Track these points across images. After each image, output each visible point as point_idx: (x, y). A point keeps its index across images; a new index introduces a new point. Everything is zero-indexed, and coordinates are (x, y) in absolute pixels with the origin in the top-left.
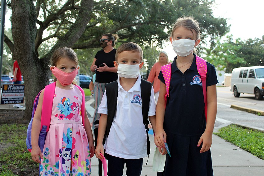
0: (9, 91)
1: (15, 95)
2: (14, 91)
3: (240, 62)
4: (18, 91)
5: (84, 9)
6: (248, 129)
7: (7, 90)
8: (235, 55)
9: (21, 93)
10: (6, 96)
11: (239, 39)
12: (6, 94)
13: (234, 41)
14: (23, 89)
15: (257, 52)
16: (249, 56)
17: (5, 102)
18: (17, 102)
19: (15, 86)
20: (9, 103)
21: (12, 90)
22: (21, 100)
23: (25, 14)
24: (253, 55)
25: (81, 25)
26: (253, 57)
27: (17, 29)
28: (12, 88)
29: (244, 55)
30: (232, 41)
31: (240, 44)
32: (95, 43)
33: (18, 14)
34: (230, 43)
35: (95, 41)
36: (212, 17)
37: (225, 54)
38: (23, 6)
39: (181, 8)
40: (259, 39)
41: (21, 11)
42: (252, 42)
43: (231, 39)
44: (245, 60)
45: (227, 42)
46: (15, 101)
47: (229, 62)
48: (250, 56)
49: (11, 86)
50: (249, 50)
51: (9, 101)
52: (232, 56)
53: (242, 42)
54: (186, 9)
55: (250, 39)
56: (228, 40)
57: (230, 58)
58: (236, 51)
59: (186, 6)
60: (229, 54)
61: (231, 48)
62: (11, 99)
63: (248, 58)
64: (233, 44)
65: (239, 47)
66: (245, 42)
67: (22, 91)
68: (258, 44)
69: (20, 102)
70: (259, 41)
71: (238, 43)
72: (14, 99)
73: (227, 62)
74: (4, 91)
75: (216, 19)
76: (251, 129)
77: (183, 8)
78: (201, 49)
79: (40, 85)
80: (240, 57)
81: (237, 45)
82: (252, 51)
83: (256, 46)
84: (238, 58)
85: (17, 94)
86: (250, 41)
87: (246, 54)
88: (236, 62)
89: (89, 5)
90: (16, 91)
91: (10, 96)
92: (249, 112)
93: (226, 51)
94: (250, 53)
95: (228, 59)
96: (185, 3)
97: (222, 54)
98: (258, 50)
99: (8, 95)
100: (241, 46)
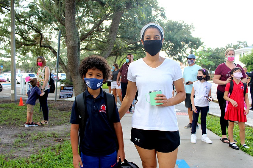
0: (64, 90)
1: (68, 93)
2: (67, 90)
3: (210, 64)
4: (69, 90)
5: (110, 39)
6: (212, 115)
7: (63, 90)
8: (207, 59)
9: (71, 92)
10: (62, 93)
11: (210, 48)
12: (62, 92)
13: (206, 49)
14: (72, 89)
15: (222, 57)
16: (216, 60)
17: (61, 97)
18: (69, 97)
19: (68, 87)
20: (64, 98)
21: (66, 89)
22: (71, 96)
23: (75, 45)
24: (220, 59)
25: (109, 49)
26: (220, 61)
27: (71, 53)
28: (66, 88)
29: (213, 59)
30: (205, 50)
31: (210, 51)
32: (112, 54)
33: (72, 45)
34: (204, 51)
35: (113, 52)
36: (191, 36)
37: (201, 58)
38: (74, 40)
39: (170, 32)
40: (223, 48)
41: (73, 43)
42: (219, 50)
43: (204, 48)
44: (214, 62)
45: (202, 50)
46: (67, 96)
47: (203, 64)
48: (218, 60)
49: (65, 87)
50: (217, 56)
51: (64, 96)
52: (205, 60)
53: (212, 50)
54: (174, 32)
55: (217, 48)
56: (203, 49)
57: (203, 61)
58: (208, 56)
59: (174, 30)
60: (203, 58)
61: (204, 54)
62: (65, 95)
63: (216, 61)
64: (206, 51)
65: (210, 54)
66: (214, 50)
67: (71, 90)
68: (223, 52)
69: (70, 96)
70: (224, 49)
71: (209, 51)
72: (67, 95)
73: (202, 64)
74: (61, 91)
75: (194, 38)
76: (214, 115)
77: (172, 31)
78: (183, 57)
79: (84, 87)
80: (211, 60)
81: (209, 52)
82: (219, 56)
83: (221, 53)
84: (209, 61)
85: (69, 92)
86: (217, 49)
87: (215, 59)
88: (208, 64)
89: (113, 37)
90: (68, 90)
91: (65, 93)
92: (214, 102)
93: (201, 56)
94: (217, 58)
95: (202, 62)
96: (173, 28)
97: (198, 58)
98: (223, 56)
99: (64, 93)
100: (211, 53)
